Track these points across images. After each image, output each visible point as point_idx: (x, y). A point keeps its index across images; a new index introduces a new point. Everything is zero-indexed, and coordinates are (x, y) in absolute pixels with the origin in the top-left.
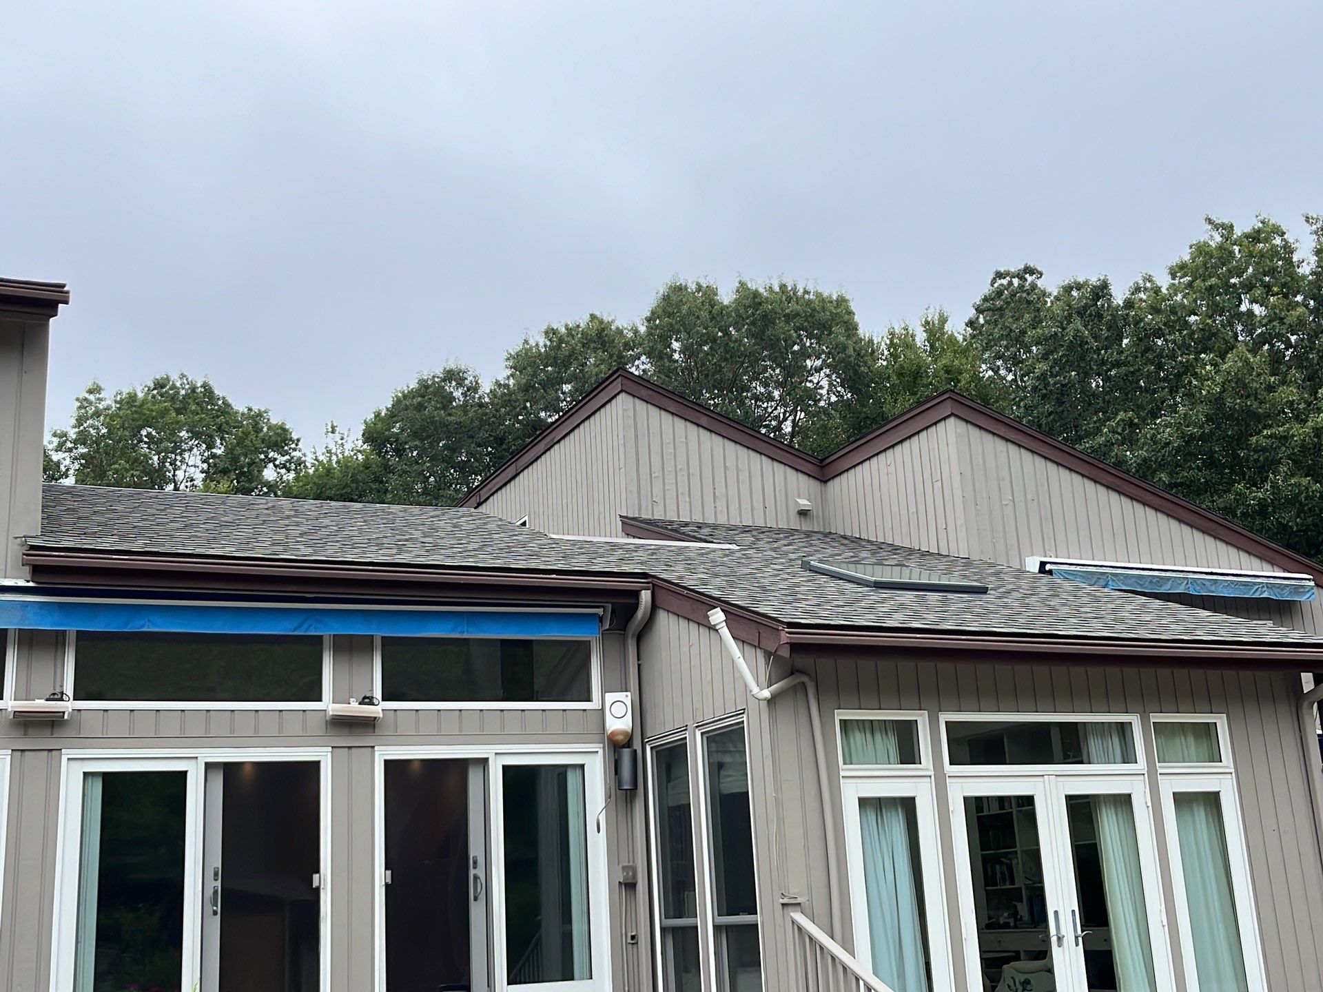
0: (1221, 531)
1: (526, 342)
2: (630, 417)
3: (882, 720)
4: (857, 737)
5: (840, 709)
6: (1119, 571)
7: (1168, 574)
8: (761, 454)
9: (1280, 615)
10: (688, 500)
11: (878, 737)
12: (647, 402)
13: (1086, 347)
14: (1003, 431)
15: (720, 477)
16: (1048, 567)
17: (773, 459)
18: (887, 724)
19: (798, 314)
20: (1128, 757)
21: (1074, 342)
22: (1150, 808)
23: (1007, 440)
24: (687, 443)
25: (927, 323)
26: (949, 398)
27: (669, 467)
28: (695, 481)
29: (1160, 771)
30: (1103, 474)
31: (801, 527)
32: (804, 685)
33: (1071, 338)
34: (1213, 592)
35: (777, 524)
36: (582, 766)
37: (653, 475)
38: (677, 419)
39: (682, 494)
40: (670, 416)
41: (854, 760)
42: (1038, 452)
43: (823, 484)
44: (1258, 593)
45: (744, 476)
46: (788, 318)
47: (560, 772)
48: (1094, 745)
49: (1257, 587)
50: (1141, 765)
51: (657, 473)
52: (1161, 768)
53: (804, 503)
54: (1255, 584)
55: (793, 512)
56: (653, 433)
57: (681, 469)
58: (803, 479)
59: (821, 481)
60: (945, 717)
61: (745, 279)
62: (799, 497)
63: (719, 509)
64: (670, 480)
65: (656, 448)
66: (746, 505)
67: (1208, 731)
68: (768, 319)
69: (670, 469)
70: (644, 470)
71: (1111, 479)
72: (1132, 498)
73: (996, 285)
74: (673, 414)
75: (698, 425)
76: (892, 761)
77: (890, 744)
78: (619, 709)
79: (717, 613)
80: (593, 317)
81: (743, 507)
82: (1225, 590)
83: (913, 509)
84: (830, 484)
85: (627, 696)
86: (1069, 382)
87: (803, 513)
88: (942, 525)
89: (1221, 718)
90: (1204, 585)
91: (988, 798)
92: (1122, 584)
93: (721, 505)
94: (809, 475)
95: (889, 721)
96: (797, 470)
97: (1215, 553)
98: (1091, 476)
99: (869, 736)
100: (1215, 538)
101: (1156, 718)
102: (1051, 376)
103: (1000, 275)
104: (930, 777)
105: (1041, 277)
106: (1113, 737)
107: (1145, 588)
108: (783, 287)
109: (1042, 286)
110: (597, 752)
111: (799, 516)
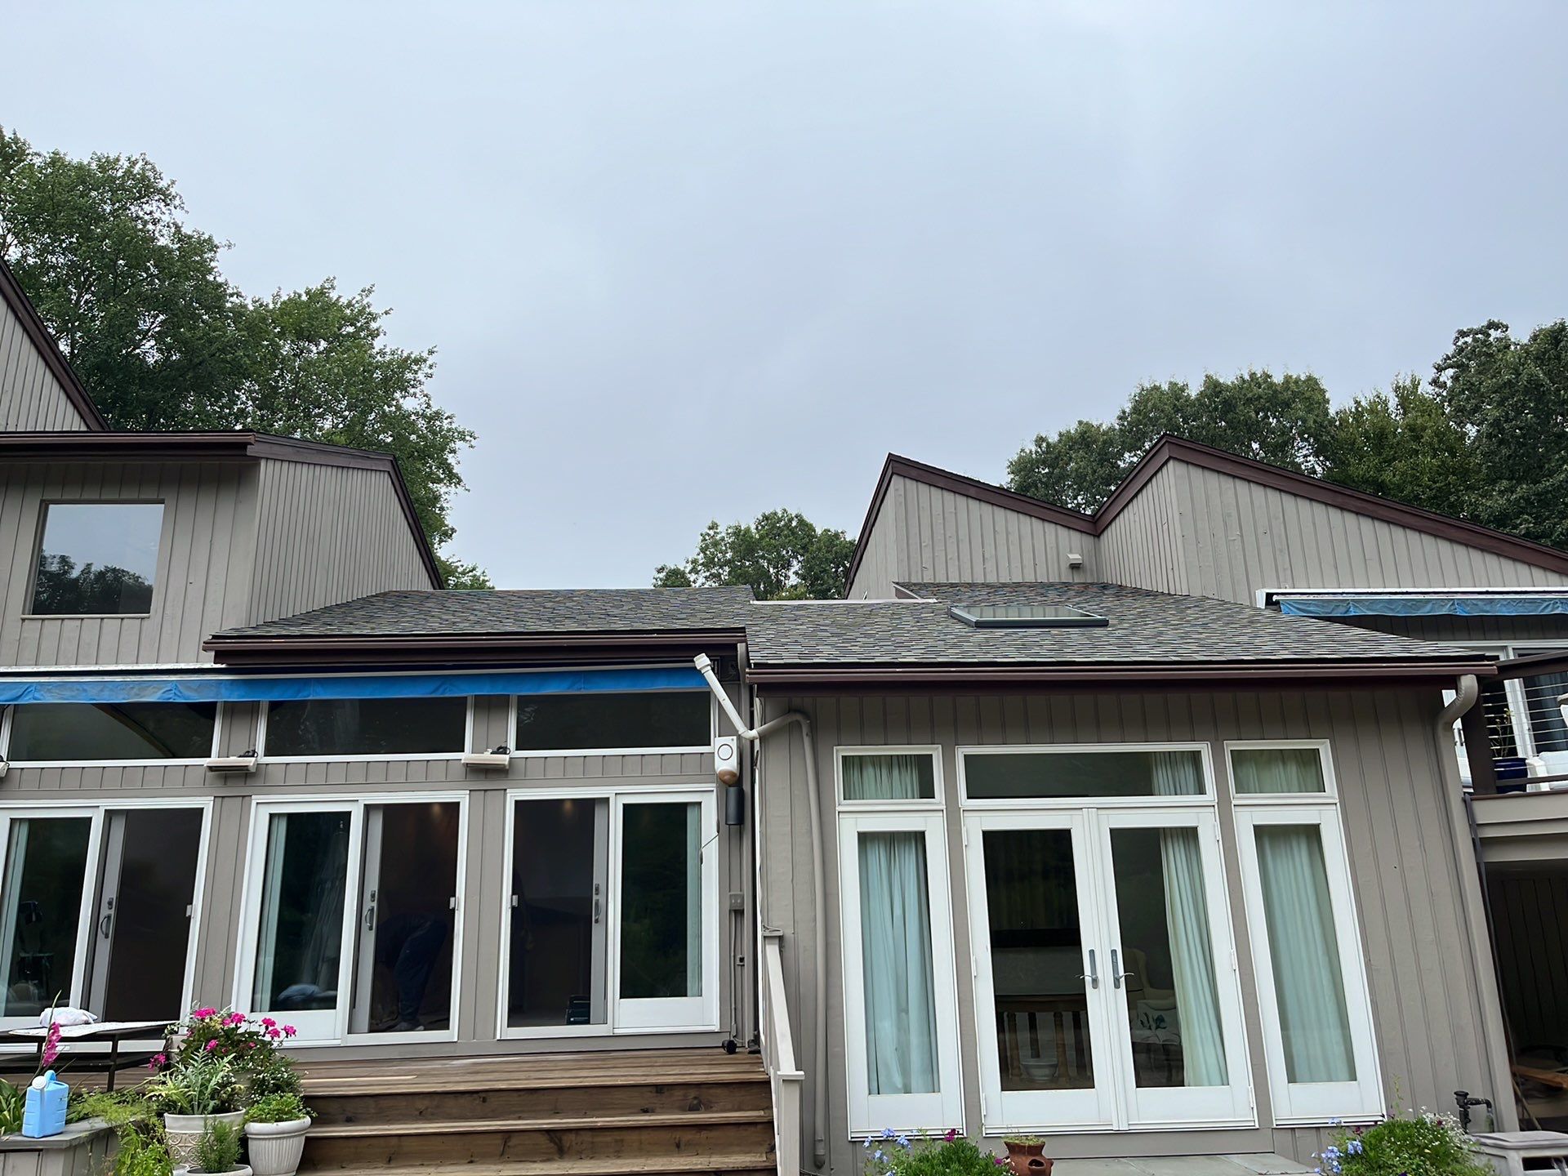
0: (1506, 548)
2: (901, 495)
5: (839, 745)
6: (1363, 597)
7: (1427, 597)
8: (1031, 516)
10: (957, 563)
12: (917, 481)
13: (1542, 389)
15: (989, 540)
16: (1275, 598)
17: (1043, 520)
21: (1529, 386)
22: (1221, 842)
24: (956, 513)
25: (1398, 387)
26: (1166, 441)
27: (939, 537)
28: (965, 547)
29: (1234, 802)
31: (1073, 579)
32: (799, 724)
33: (1525, 383)
34: (1488, 612)
35: (1048, 580)
36: (700, 803)
37: (923, 544)
38: (946, 494)
39: (951, 559)
40: (939, 491)
42: (1271, 485)
43: (1096, 539)
44: (1549, 609)
45: (1014, 538)
49: (1547, 603)
50: (1211, 795)
51: (926, 540)
52: (1237, 799)
53: (1075, 557)
54: (1544, 600)
55: (1065, 566)
56: (923, 508)
57: (950, 537)
58: (1076, 536)
59: (1094, 536)
60: (961, 752)
62: (1071, 552)
63: (988, 570)
64: (939, 547)
65: (925, 521)
66: (1016, 563)
67: (1310, 759)
69: (939, 538)
70: (914, 540)
71: (1359, 504)
72: (1388, 522)
73: (1459, 343)
74: (942, 488)
75: (967, 496)
77: (911, 778)
78: (725, 752)
79: (703, 656)
81: (1013, 566)
82: (1504, 609)
83: (1151, 554)
84: (1102, 537)
85: (733, 740)
87: (1075, 567)
88: (1170, 567)
89: (1323, 743)
90: (1477, 605)
92: (1367, 610)
93: (991, 565)
94: (1081, 532)
96: (1069, 528)
97: (1499, 573)
100: (1498, 555)
101: (1231, 746)
103: (1463, 334)
105: (1506, 330)
107: (1398, 612)
109: (1516, 339)
110: (713, 791)
111: (1070, 571)
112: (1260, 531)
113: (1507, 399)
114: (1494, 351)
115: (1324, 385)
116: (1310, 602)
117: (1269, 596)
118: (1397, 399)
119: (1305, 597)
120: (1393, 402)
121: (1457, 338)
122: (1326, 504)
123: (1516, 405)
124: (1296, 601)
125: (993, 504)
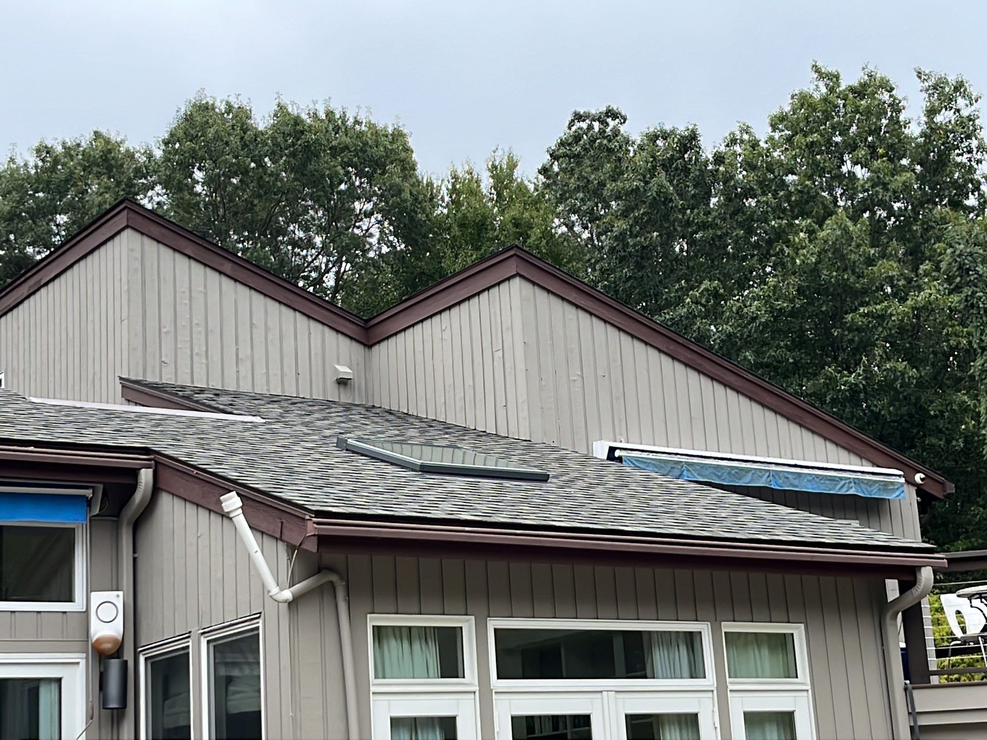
0: (808, 420)
1: (12, 160)
2: (136, 259)
3: (422, 627)
4: (393, 646)
5: (373, 613)
6: (695, 460)
7: (749, 465)
8: (295, 310)
9: (867, 512)
10: (204, 361)
11: (416, 646)
12: (159, 242)
13: (670, 205)
14: (573, 296)
15: (244, 335)
16: (617, 453)
17: (309, 317)
18: (428, 630)
19: (347, 148)
20: (696, 671)
21: (658, 198)
22: (719, 729)
23: (577, 307)
24: (206, 294)
25: (494, 167)
26: (515, 255)
27: (183, 322)
28: (214, 339)
29: (730, 687)
30: (681, 350)
31: (339, 398)
32: (332, 585)
33: (654, 194)
34: (797, 486)
35: (311, 395)
36: (59, 681)
37: (164, 330)
38: (194, 264)
39: (197, 354)
40: (186, 260)
41: (388, 671)
42: (612, 322)
43: (367, 350)
44: (845, 489)
45: (274, 335)
46: (335, 151)
47: (32, 687)
48: (659, 657)
49: (843, 482)
50: (710, 680)
51: (168, 327)
52: (732, 684)
53: (344, 370)
54: (841, 479)
55: (331, 379)
56: (164, 280)
57: (197, 324)
58: (344, 342)
59: (365, 345)
60: (494, 623)
61: (285, 101)
62: (338, 363)
63: (242, 374)
64: (184, 336)
65: (167, 298)
66: (275, 370)
67: (783, 643)
68: (310, 152)
69: (184, 324)
70: (152, 323)
71: (689, 355)
72: (712, 379)
73: (574, 128)
74: (190, 257)
75: (221, 273)
76: (431, 673)
77: (430, 655)
78: (107, 612)
79: (231, 498)
80: (97, 134)
81: (271, 372)
82: (809, 485)
83: (469, 382)
84: (376, 349)
85: (118, 596)
86: (650, 244)
87: (342, 382)
88: (501, 402)
89: (797, 628)
90: (787, 478)
91: (540, 717)
92: (698, 474)
93: (245, 369)
94: (351, 338)
95: (430, 627)
96: (338, 331)
97: (800, 442)
98: (669, 352)
99: (406, 644)
100: (801, 426)
101: (729, 627)
102: (631, 236)
103: (579, 117)
104: (474, 692)
105: (624, 122)
106: (681, 648)
107: (724, 480)
108: (330, 114)
109: (626, 132)
110: (78, 663)
111: (337, 385)
112: (600, 373)
113: (633, 210)
114: (615, 146)
115: (411, 143)
116: (649, 461)
117: (612, 450)
118: (491, 181)
119: (645, 455)
120: (487, 184)
121: (573, 121)
122: (660, 351)
123: (642, 219)
124: (637, 459)
125: (251, 288)
